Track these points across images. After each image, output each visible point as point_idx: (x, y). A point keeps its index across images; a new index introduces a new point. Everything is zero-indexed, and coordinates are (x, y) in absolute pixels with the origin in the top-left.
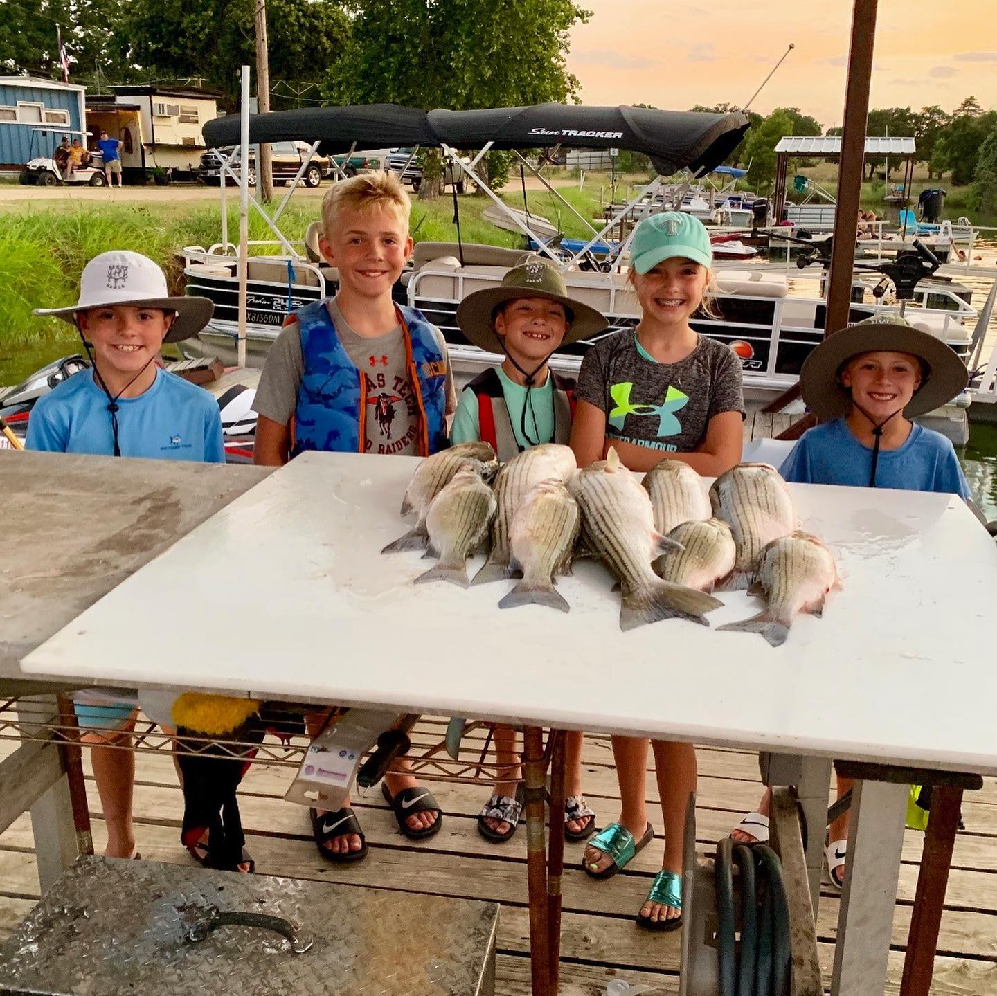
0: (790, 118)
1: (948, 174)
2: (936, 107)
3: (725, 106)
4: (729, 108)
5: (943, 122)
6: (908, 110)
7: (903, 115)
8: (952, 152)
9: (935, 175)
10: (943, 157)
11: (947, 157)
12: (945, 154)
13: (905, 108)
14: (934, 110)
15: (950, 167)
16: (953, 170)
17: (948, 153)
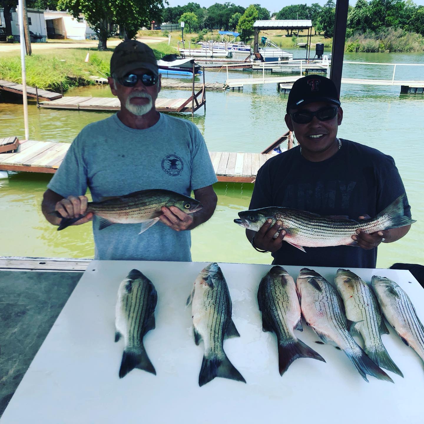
0: (257, 9)
1: (323, 33)
2: (317, 4)
3: (229, 3)
4: (230, 4)
5: (320, 10)
6: (306, 5)
7: (304, 7)
8: (324, 24)
9: (317, 33)
10: (321, 26)
11: (322, 26)
12: (322, 25)
13: (304, 4)
14: (316, 5)
15: (323, 29)
16: (325, 32)
17: (323, 24)
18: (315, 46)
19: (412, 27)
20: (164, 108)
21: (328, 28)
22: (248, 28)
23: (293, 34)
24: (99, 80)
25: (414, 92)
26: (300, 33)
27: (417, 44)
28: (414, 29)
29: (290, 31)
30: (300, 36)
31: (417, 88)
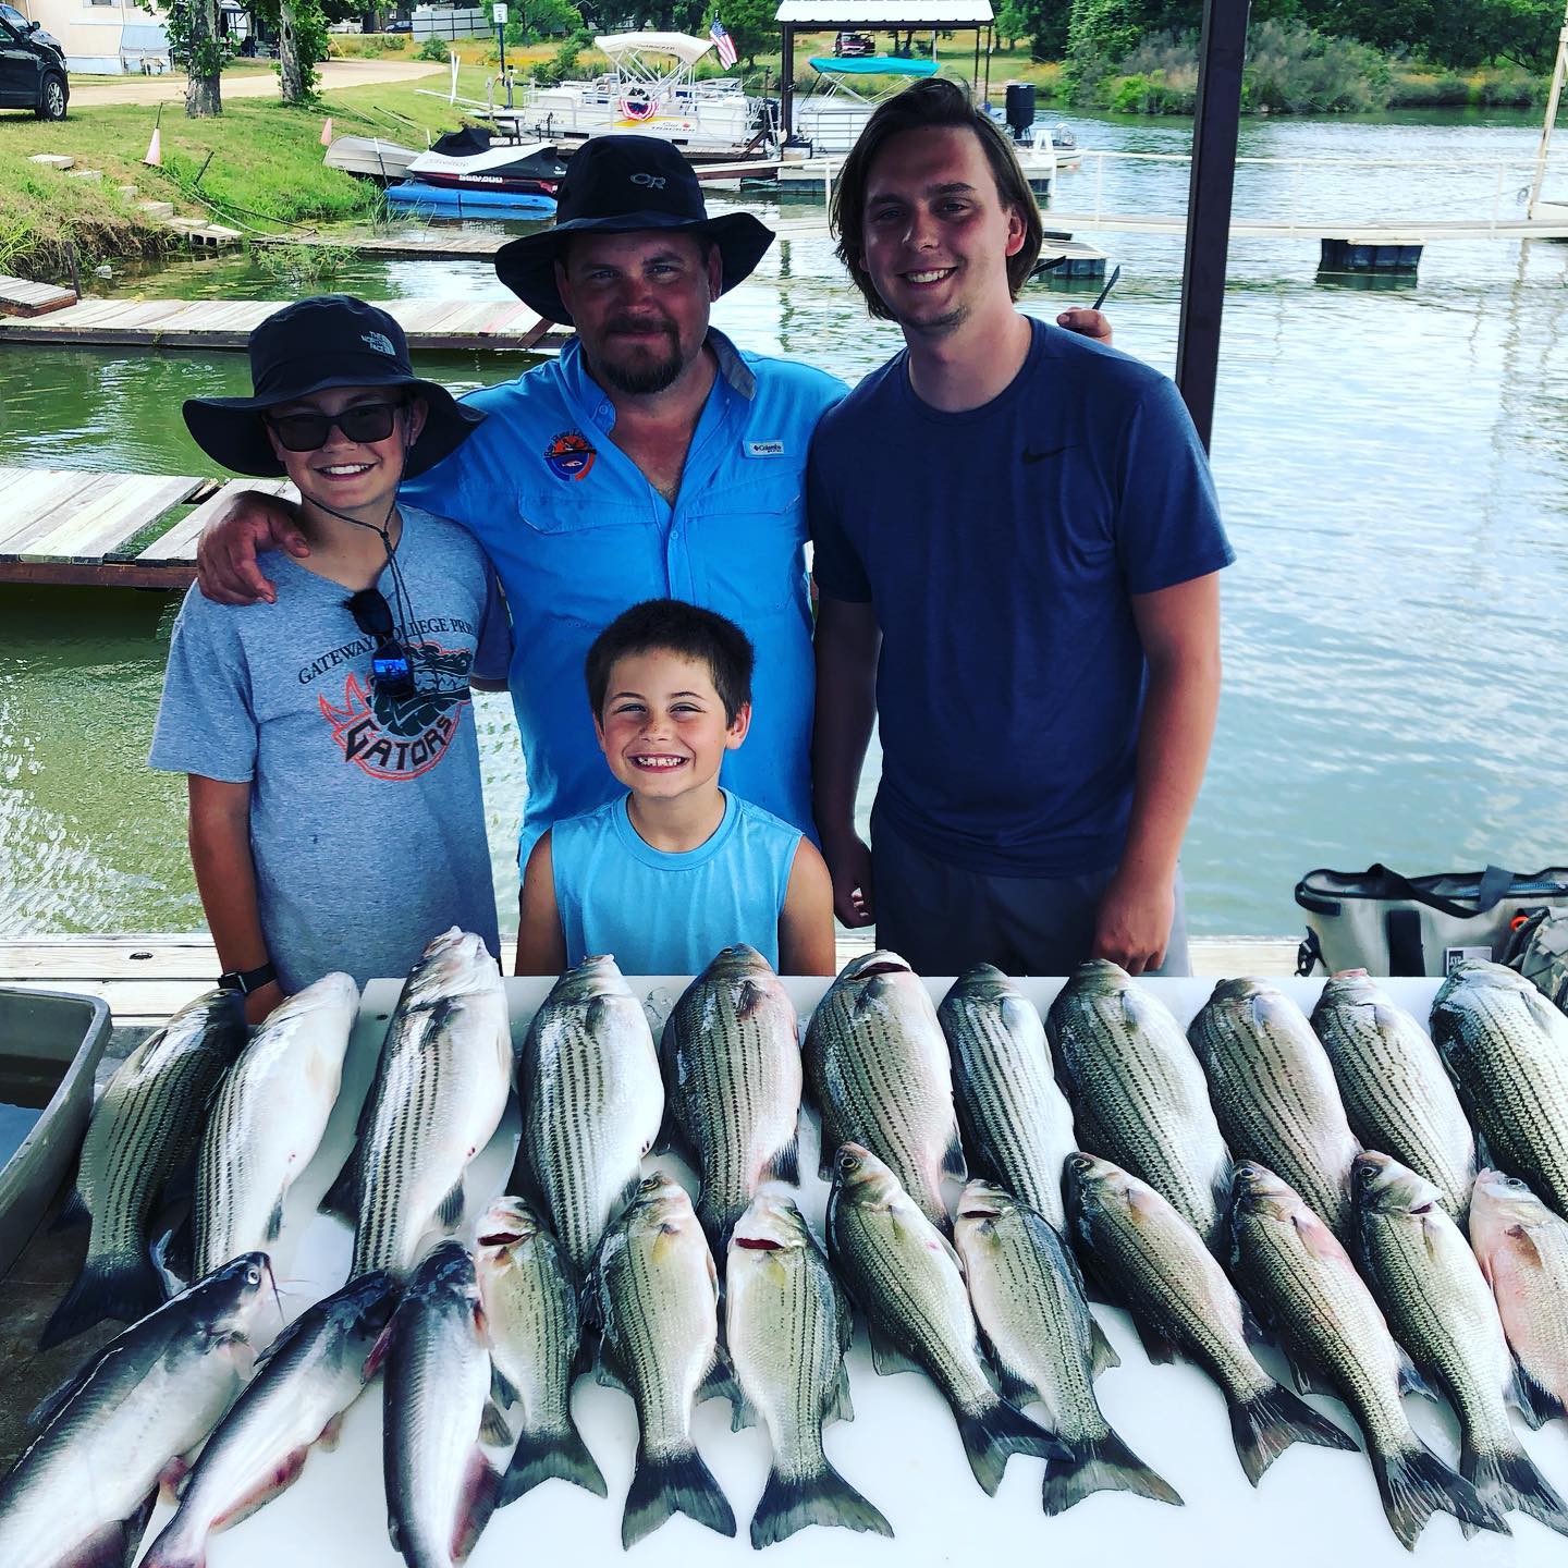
1: (1024, 42)
8: (1031, 8)
9: (1004, 43)
10: (1018, 15)
11: (1023, 16)
12: (1021, 12)
15: (1028, 31)
16: (1033, 37)
17: (1024, 9)
18: (1005, 91)
19: (1345, 21)
20: (472, 334)
21: (1043, 24)
22: (748, 24)
23: (913, 46)
24: (205, 234)
25: (1364, 262)
26: (942, 45)
27: (1364, 83)
28: (1351, 27)
29: (903, 37)
30: (941, 55)
31: (1376, 248)
